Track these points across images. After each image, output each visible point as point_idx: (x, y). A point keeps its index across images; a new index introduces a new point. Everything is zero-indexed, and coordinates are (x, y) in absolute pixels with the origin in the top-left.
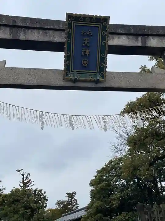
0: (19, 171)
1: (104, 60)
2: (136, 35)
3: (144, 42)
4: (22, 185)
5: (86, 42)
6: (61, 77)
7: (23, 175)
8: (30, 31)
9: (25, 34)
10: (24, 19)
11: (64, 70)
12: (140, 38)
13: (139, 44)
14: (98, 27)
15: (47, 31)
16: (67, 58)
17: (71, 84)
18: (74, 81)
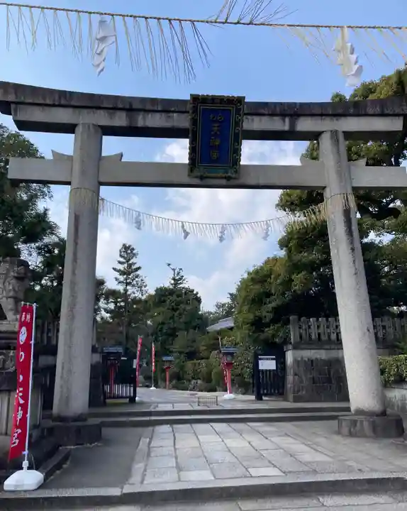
0: (169, 265)
1: (237, 152)
2: (283, 115)
3: (292, 125)
4: (173, 282)
5: (216, 128)
6: (186, 171)
7: (174, 270)
8: (150, 115)
9: (144, 119)
10: (143, 100)
11: (189, 164)
13: (287, 128)
14: (230, 110)
15: (171, 114)
16: (193, 150)
17: (197, 181)
18: (202, 178)
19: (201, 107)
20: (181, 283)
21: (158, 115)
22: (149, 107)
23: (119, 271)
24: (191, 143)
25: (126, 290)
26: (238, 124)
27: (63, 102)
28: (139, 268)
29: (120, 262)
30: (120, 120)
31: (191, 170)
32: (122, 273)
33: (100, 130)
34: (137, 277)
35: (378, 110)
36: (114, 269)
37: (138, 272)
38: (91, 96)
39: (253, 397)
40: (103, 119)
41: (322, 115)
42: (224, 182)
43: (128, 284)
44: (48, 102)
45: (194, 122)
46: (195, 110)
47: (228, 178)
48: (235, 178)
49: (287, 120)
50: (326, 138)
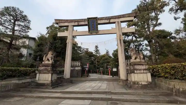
1: (97, 28)
3: (109, 21)
4: (106, 53)
5: (93, 24)
7: (107, 50)
9: (81, 23)
10: (80, 19)
12: (108, 20)
13: (108, 22)
15: (85, 22)
16: (89, 28)
17: (90, 34)
18: (91, 33)
19: (89, 20)
20: (108, 53)
21: (83, 22)
22: (81, 21)
23: (95, 51)
24: (88, 27)
25: (96, 55)
26: (97, 22)
27: (66, 22)
29: (95, 49)
30: (76, 24)
31: (89, 32)
33: (73, 26)
35: (128, 16)
37: (99, 51)
38: (71, 20)
39: (112, 76)
40: (73, 24)
41: (115, 18)
42: (95, 34)
44: (64, 22)
45: (88, 23)
46: (88, 21)
47: (96, 33)
48: (98, 33)
50: (116, 23)
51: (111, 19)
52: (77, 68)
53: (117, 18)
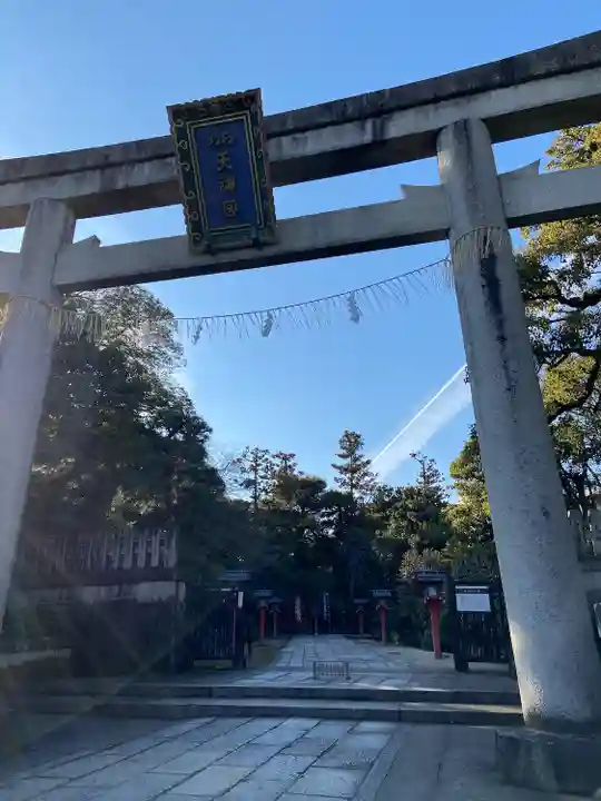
0: (414, 455)
2: (361, 118)
3: (379, 129)
4: (422, 480)
5: (223, 161)
7: (422, 462)
8: (136, 168)
9: (127, 175)
13: (368, 138)
14: (242, 120)
18: (215, 251)
19: (191, 127)
20: (432, 482)
21: (147, 167)
22: (133, 156)
23: (339, 468)
25: (351, 494)
27: (11, 176)
28: (368, 462)
29: (341, 456)
30: (92, 185)
31: (195, 244)
32: (344, 470)
34: (366, 474)
35: (554, 66)
36: (334, 466)
40: (66, 188)
41: (435, 101)
43: (353, 486)
46: (182, 135)
48: (276, 244)
49: (369, 125)
50: (447, 139)
51: (391, 111)
52: (145, 591)
53: (446, 98)
